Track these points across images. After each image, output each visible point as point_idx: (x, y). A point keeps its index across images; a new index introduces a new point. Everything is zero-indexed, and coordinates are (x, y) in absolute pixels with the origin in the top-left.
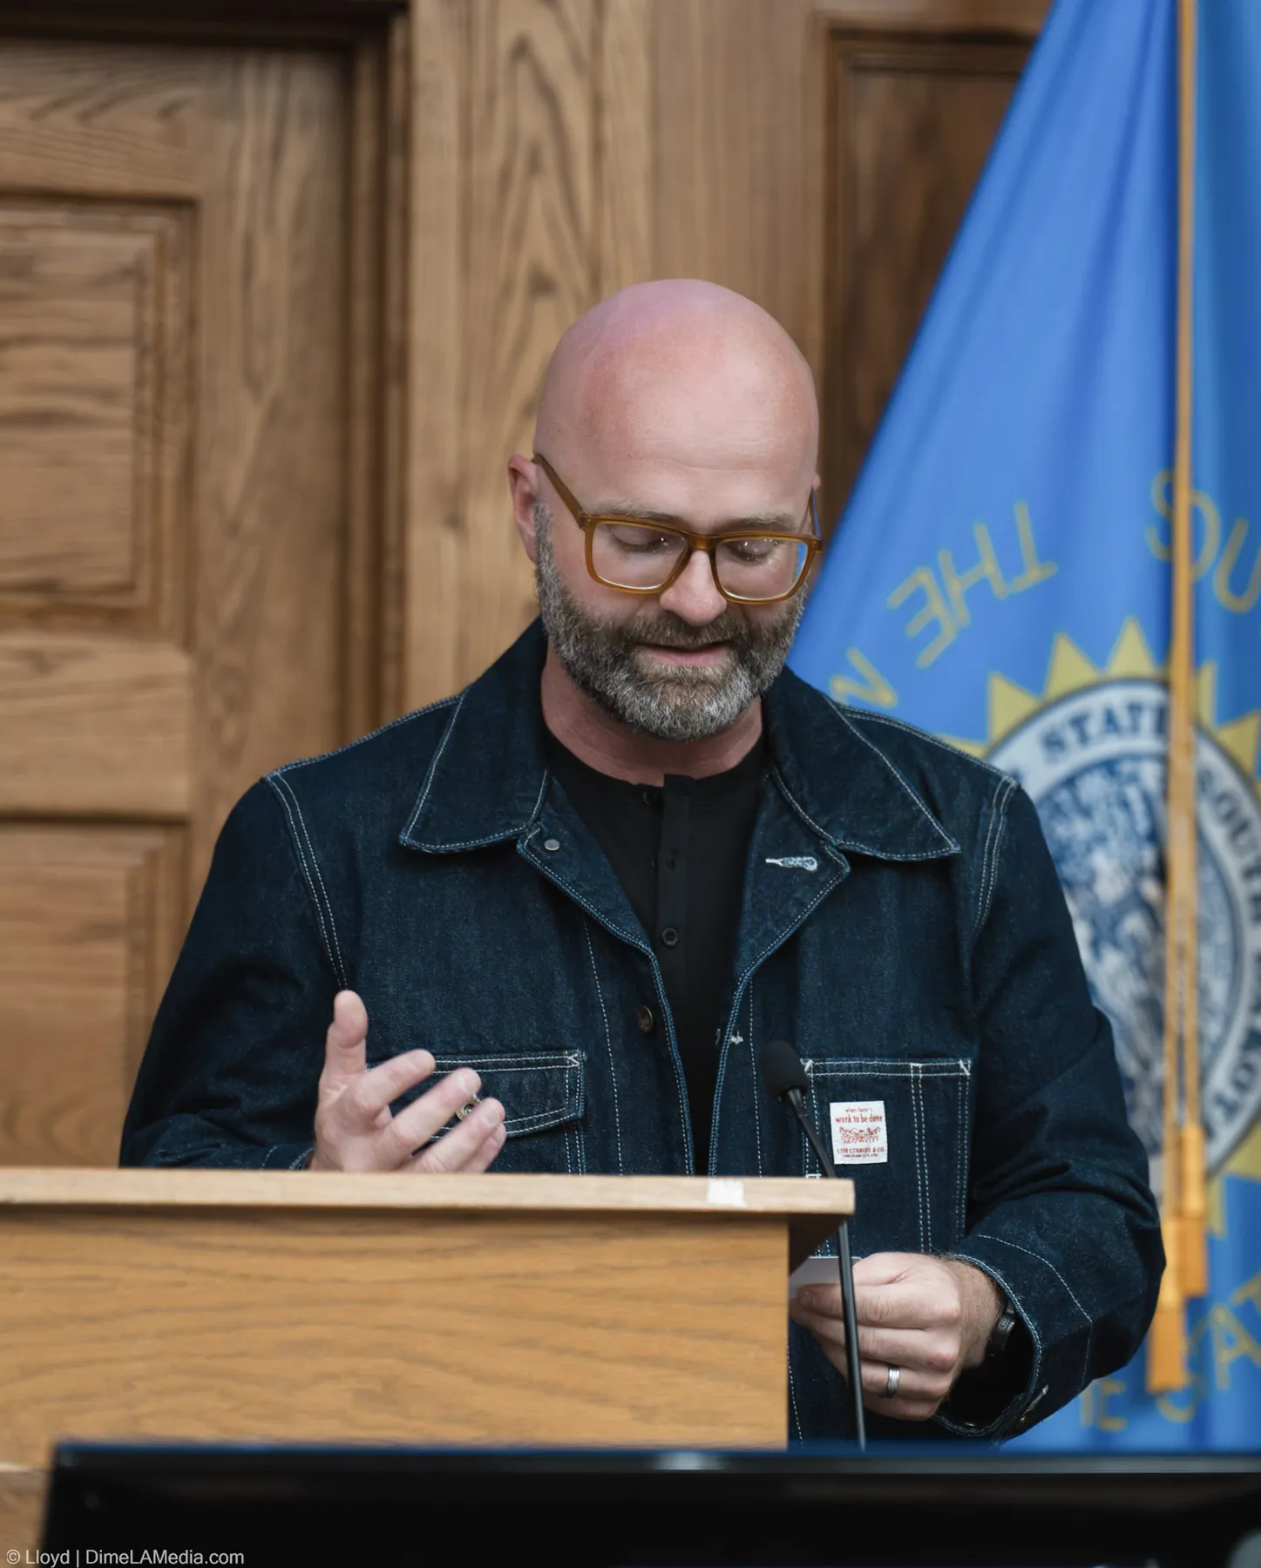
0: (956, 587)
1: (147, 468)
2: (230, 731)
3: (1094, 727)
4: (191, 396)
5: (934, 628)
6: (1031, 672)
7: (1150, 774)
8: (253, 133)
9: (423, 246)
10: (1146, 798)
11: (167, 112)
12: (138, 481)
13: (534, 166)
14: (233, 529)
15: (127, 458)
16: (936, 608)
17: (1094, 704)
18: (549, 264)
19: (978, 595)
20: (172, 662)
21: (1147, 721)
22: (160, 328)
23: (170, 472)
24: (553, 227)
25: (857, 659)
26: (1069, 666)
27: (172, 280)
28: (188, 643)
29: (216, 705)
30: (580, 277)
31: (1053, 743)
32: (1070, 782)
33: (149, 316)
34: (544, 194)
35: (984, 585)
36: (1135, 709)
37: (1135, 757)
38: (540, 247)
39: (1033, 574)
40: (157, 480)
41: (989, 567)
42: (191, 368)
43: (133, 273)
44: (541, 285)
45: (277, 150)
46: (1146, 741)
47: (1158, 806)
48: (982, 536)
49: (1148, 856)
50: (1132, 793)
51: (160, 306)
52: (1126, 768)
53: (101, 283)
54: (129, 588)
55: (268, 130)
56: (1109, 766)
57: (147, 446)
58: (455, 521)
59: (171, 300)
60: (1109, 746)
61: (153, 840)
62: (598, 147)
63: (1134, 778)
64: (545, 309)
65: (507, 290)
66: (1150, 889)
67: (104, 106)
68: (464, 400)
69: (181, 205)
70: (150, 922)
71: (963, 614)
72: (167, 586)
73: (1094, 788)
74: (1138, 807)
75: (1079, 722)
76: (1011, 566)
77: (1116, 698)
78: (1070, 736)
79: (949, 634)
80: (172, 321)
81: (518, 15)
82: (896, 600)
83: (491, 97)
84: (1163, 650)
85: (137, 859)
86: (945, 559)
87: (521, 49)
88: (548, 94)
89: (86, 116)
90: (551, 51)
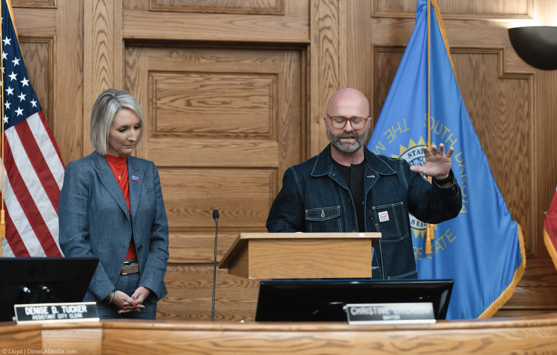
0: (394, 132)
1: (271, 114)
2: (284, 154)
3: (416, 153)
4: (278, 103)
5: (391, 138)
6: (406, 145)
8: (286, 63)
9: (312, 81)
11: (273, 61)
12: (270, 116)
13: (329, 68)
14: (284, 124)
15: (268, 113)
16: (392, 135)
17: (416, 149)
18: (332, 83)
19: (398, 133)
20: (275, 144)
22: (273, 93)
23: (274, 115)
24: (332, 77)
25: (379, 143)
26: (412, 143)
27: (274, 86)
28: (277, 142)
29: (282, 150)
30: (337, 85)
31: (410, 155)
32: (412, 161)
33: (271, 91)
34: (331, 72)
35: (399, 131)
36: (422, 150)
37: (422, 157)
38: (330, 80)
39: (406, 130)
40: (272, 116)
41: (400, 128)
42: (278, 99)
43: (269, 85)
44: (331, 86)
45: (290, 66)
48: (398, 124)
51: (273, 90)
52: (421, 159)
53: (264, 87)
54: (268, 133)
55: (289, 63)
56: (418, 159)
57: (271, 110)
58: (318, 122)
59: (274, 89)
60: (419, 156)
61: (273, 171)
62: (339, 65)
63: (422, 161)
64: (331, 89)
65: (325, 86)
67: (264, 60)
68: (319, 104)
69: (275, 74)
70: (272, 183)
71: (396, 136)
72: (274, 132)
73: (416, 162)
75: (413, 152)
76: (403, 128)
77: (419, 148)
78: (412, 154)
79: (394, 138)
80: (275, 92)
81: (327, 45)
82: (385, 133)
83: (323, 57)
84: (426, 141)
85: (270, 174)
86: (393, 127)
87: (327, 50)
88: (331, 57)
89: (261, 62)
90: (332, 50)
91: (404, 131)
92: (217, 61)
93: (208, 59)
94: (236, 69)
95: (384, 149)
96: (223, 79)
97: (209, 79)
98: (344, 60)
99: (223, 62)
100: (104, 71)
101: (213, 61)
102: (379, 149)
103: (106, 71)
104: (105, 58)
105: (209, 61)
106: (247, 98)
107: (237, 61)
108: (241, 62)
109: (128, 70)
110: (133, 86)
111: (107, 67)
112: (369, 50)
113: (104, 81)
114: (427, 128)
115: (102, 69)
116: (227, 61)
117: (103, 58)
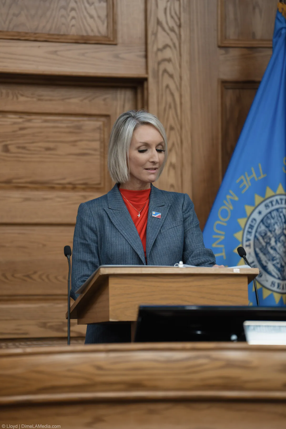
0: (248, 179)
1: (103, 163)
3: (274, 203)
5: (244, 186)
6: (263, 194)
7: (284, 211)
8: (119, 103)
10: (284, 215)
11: (105, 100)
12: (101, 165)
13: (170, 107)
15: (99, 161)
16: (245, 182)
17: (274, 199)
18: (173, 125)
19: (252, 180)
21: (284, 202)
22: (104, 138)
24: (174, 118)
25: (231, 192)
26: (269, 192)
27: (106, 129)
30: (179, 127)
31: (267, 206)
32: (270, 213)
33: (102, 136)
34: (172, 113)
35: (253, 178)
36: (282, 199)
37: (282, 208)
38: (172, 122)
39: (262, 176)
41: (254, 175)
43: (99, 128)
44: (172, 128)
46: (284, 205)
48: (253, 170)
49: (285, 226)
50: (281, 214)
51: (104, 134)
52: (280, 210)
53: (94, 130)
54: (100, 184)
55: (122, 103)
56: (277, 210)
57: (103, 159)
59: (106, 133)
60: (277, 206)
62: (181, 104)
63: (282, 212)
64: (173, 133)
66: (285, 232)
67: (93, 99)
69: (107, 116)
71: (250, 184)
73: (275, 214)
74: (283, 217)
75: (272, 202)
76: (258, 174)
77: (278, 198)
78: (270, 205)
79: (247, 187)
80: (106, 137)
81: (167, 80)
82: (238, 181)
83: (162, 95)
86: (246, 174)
87: (167, 86)
88: (172, 95)
89: (90, 101)
90: (173, 87)
91: (260, 178)
92: (39, 100)
93: (27, 97)
94: (61, 109)
95: (236, 199)
96: (46, 121)
97: (29, 121)
98: (187, 98)
99: (47, 100)
101: (35, 99)
102: (231, 200)
105: (29, 99)
106: (74, 143)
107: (63, 100)
108: (68, 101)
112: (215, 86)
116: (51, 100)
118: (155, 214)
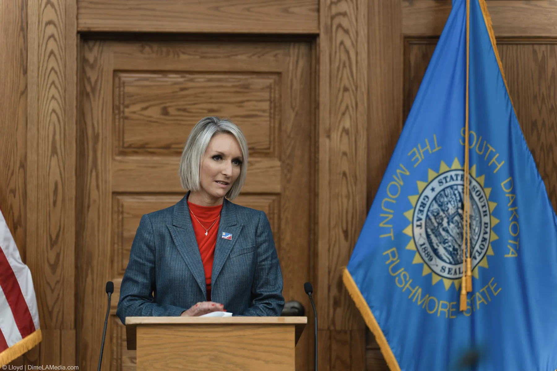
0: (421, 151)
1: (272, 125)
2: (288, 176)
3: (448, 179)
4: (281, 111)
5: (417, 160)
6: (436, 168)
7: (460, 188)
8: (292, 59)
9: (321, 83)
10: (459, 193)
11: (275, 56)
12: (270, 127)
13: (344, 66)
14: (289, 137)
15: (268, 123)
16: (418, 155)
17: (449, 174)
18: (347, 85)
19: (426, 153)
20: (278, 163)
21: (459, 178)
22: (275, 97)
23: (277, 126)
24: (348, 78)
25: (401, 166)
26: (444, 167)
27: (277, 88)
28: (280, 160)
29: (286, 171)
30: (354, 89)
31: (440, 182)
32: (444, 190)
33: (272, 95)
34: (347, 71)
35: (427, 150)
36: (457, 175)
37: (457, 185)
38: (346, 82)
39: (437, 149)
40: (274, 126)
41: (428, 147)
42: (280, 105)
43: (270, 87)
44: (346, 89)
45: (297, 62)
46: (459, 182)
47: (462, 194)
48: (427, 141)
49: (460, 205)
50: (456, 192)
51: (275, 93)
52: (455, 187)
53: (262, 89)
54: (269, 148)
55: (295, 58)
56: (451, 187)
57: (272, 120)
58: (329, 137)
59: (277, 92)
60: (452, 183)
61: (274, 197)
62: (357, 62)
63: (457, 189)
64: (346, 94)
65: (339, 90)
66: (460, 211)
67: (263, 55)
68: (330, 113)
69: (279, 74)
70: (274, 213)
71: (423, 157)
72: (277, 148)
73: (448, 191)
74: (457, 195)
75: (445, 178)
76: (433, 147)
77: (453, 173)
78: (444, 181)
79: (420, 160)
80: (277, 96)
81: (340, 36)
82: (409, 154)
83: (336, 52)
84: (463, 164)
85: (270, 201)
86: (419, 146)
87: (342, 43)
88: (347, 52)
89: (259, 57)
90: (348, 43)
91: (434, 151)
92: (202, 57)
93: (189, 55)
94: (226, 66)
95: (408, 173)
96: (210, 80)
97: (191, 80)
98: (364, 56)
99: (210, 58)
100: (53, 72)
101: (198, 57)
102: (401, 174)
103: (56, 73)
104: (55, 56)
105: (191, 57)
106: (240, 104)
107: (228, 57)
108: (233, 57)
109: (88, 69)
110: (93, 90)
111: (56, 68)
112: (399, 43)
113: (53, 86)
114: (464, 147)
115: (51, 71)
116: (215, 57)
117: (52, 56)
118: (226, 236)
